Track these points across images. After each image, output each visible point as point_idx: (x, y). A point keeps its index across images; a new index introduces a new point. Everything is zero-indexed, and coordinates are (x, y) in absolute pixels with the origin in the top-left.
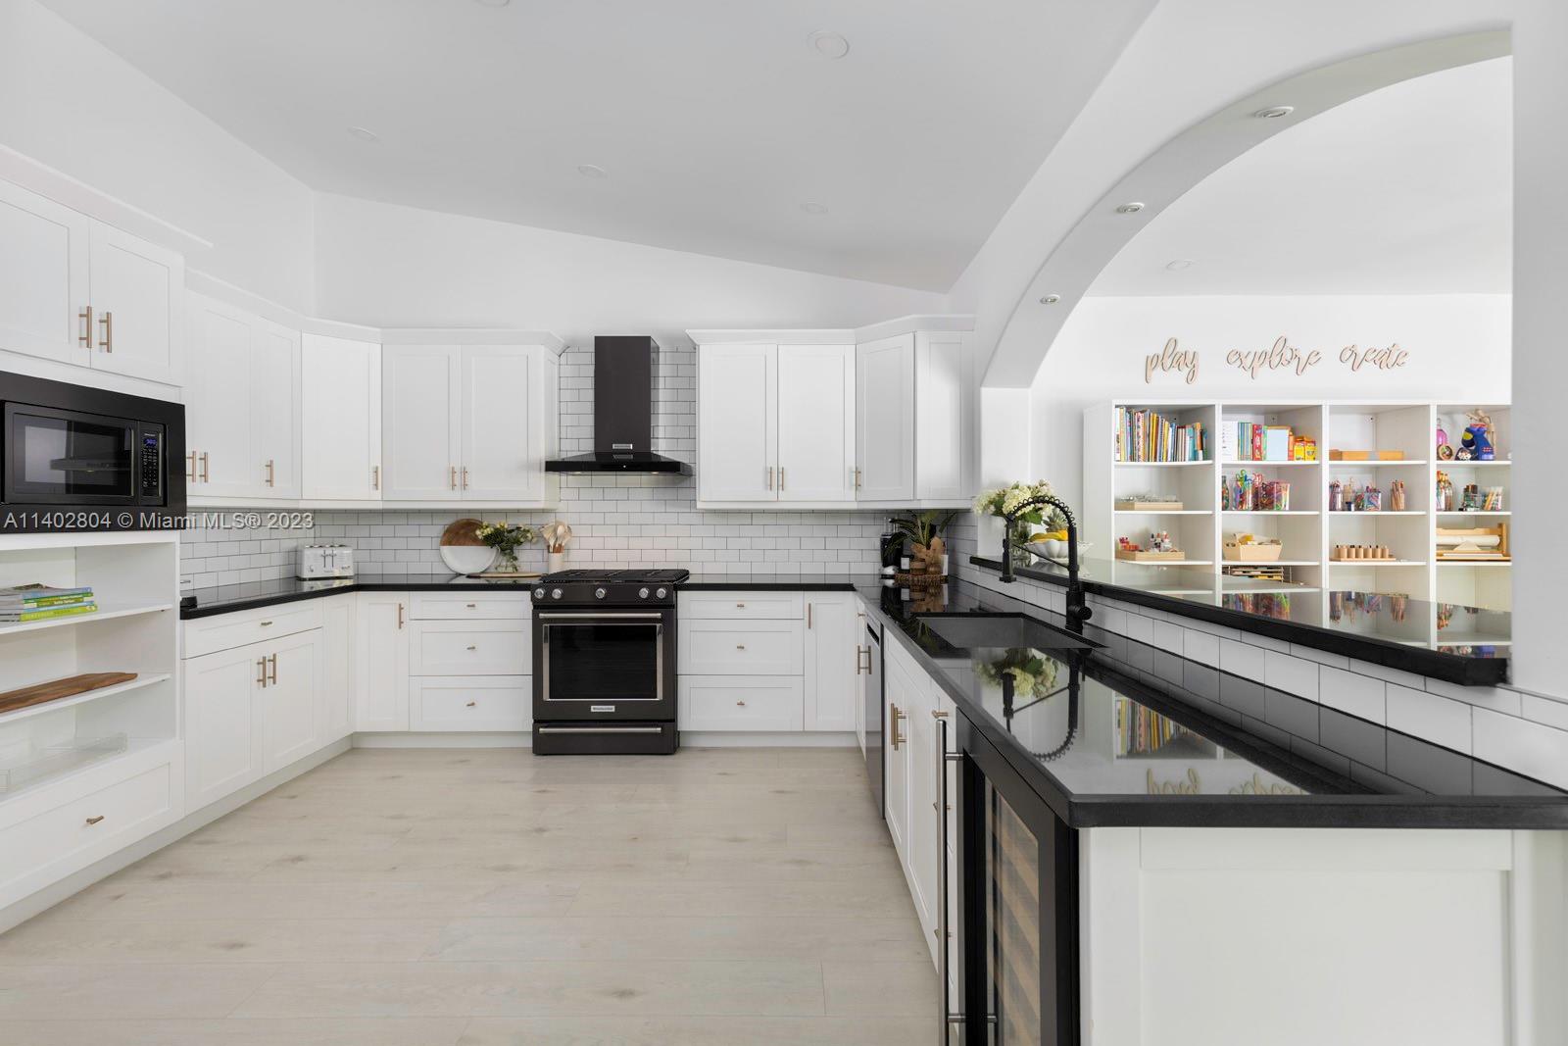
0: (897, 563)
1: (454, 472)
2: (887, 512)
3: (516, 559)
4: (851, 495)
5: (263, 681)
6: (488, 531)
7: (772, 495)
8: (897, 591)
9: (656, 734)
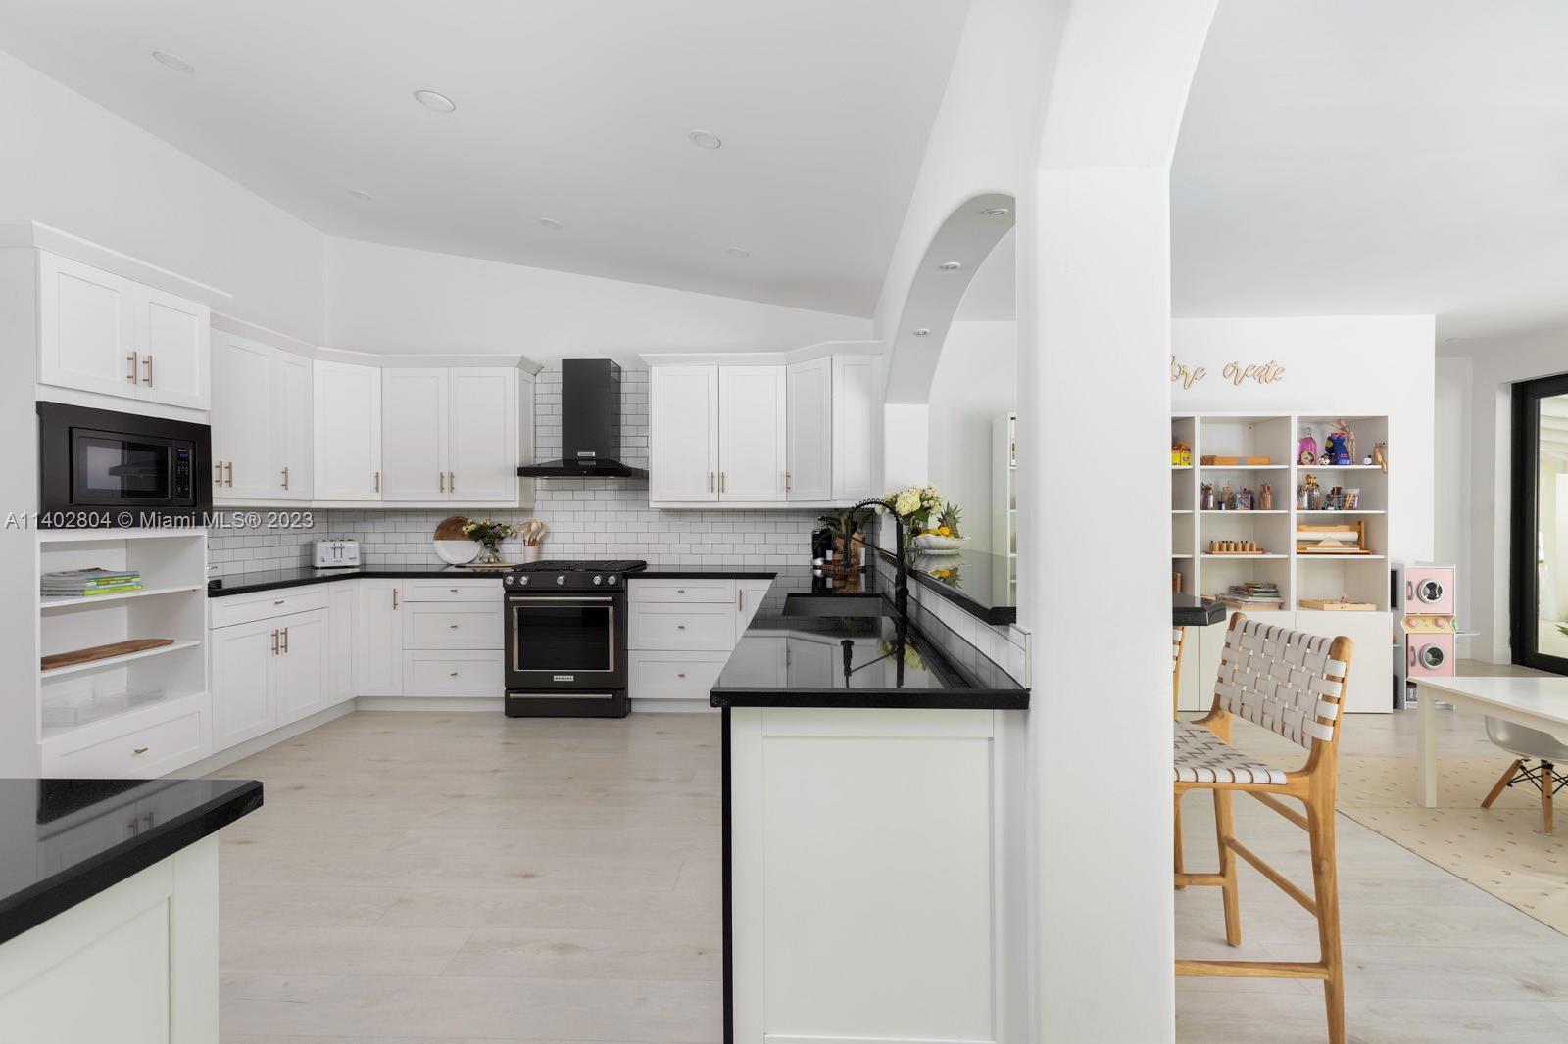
0: (824, 556)
1: (442, 477)
2: (819, 511)
3: (497, 551)
4: (782, 496)
5: (276, 650)
6: (472, 527)
7: (714, 497)
8: (823, 580)
9: (607, 699)
